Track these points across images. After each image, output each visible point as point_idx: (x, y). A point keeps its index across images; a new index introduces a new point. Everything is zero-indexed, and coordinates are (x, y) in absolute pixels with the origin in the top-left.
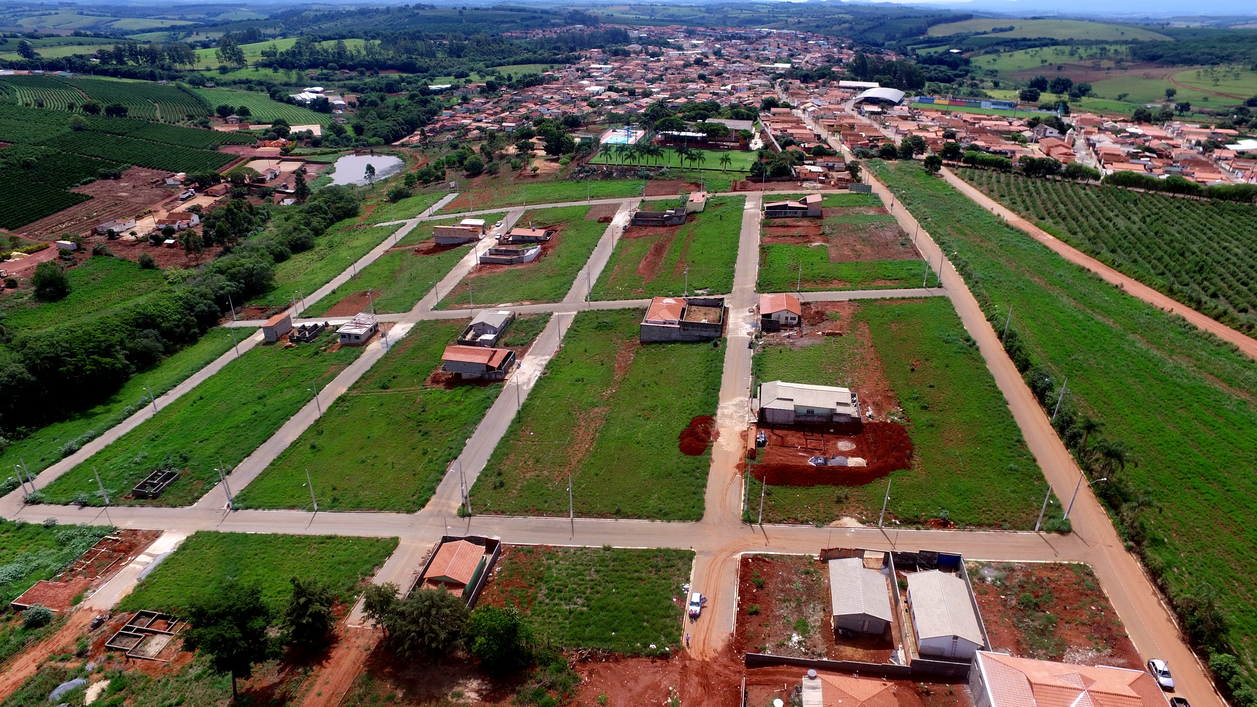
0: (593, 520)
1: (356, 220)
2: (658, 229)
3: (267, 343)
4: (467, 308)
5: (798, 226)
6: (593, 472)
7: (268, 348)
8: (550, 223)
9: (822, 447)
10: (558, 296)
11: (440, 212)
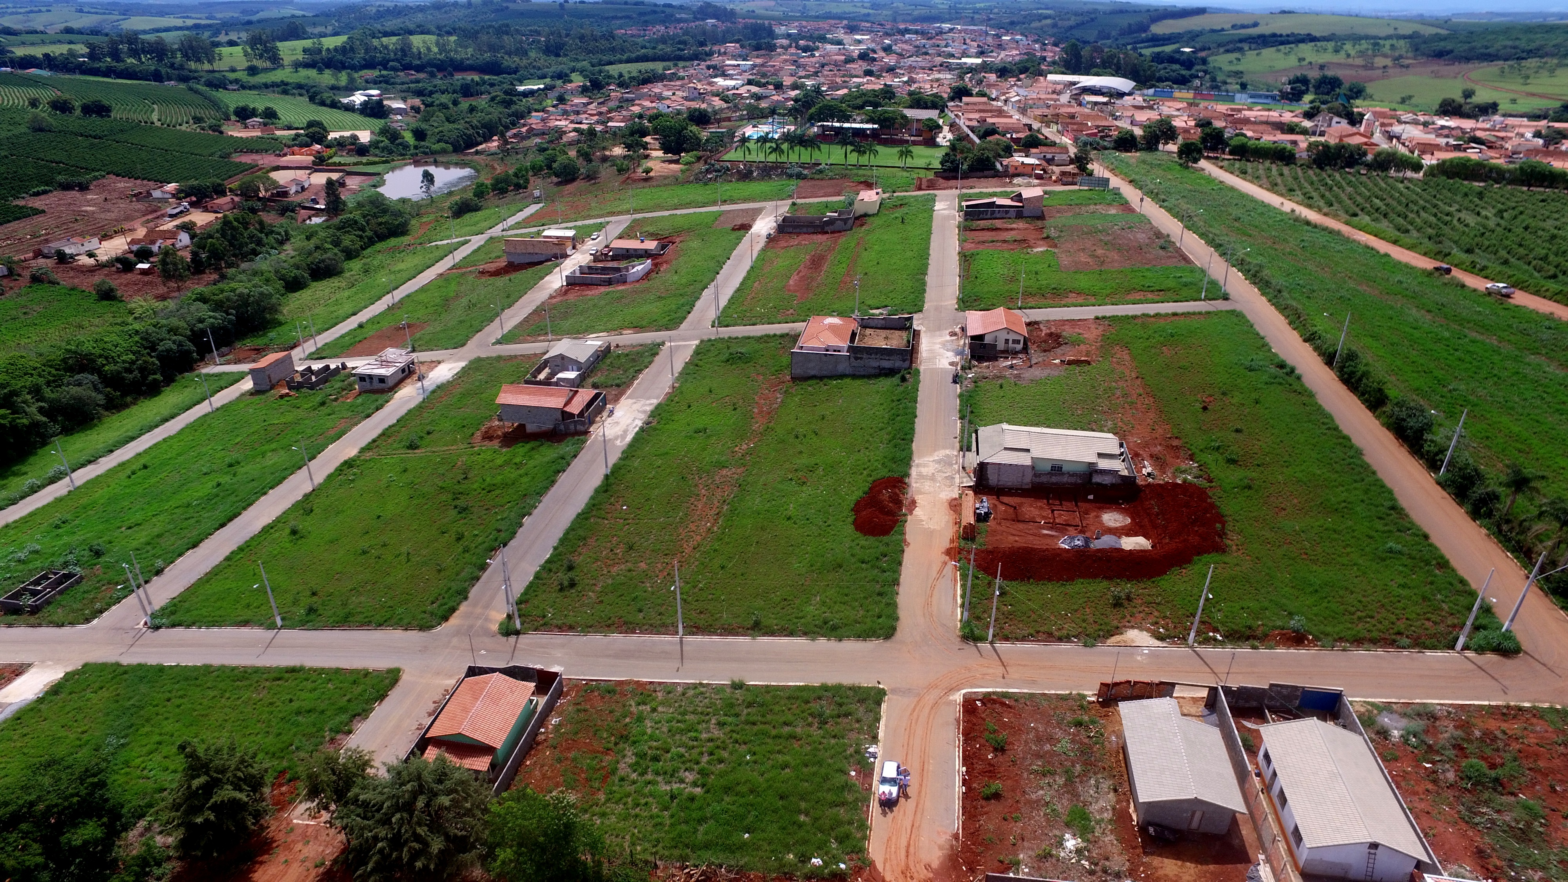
0: (715, 638)
1: (405, 240)
2: (815, 237)
3: (255, 392)
4: (544, 341)
5: (1012, 229)
6: (717, 562)
7: (257, 398)
8: (666, 233)
9: (1077, 521)
10: (673, 322)
11: (518, 225)
